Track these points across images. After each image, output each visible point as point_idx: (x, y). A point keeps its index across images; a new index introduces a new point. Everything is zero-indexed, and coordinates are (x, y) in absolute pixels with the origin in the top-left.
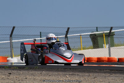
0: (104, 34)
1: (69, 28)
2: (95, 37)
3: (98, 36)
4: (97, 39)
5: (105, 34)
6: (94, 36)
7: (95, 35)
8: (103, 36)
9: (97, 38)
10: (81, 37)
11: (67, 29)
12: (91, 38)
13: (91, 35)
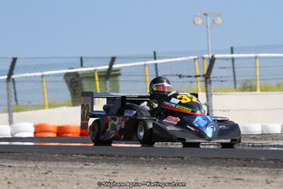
0: (96, 74)
1: (15, 60)
2: (76, 80)
3: (82, 78)
4: (81, 85)
5: (98, 73)
6: (75, 77)
7: (76, 74)
8: (94, 77)
9: (80, 81)
10: (44, 80)
11: (11, 60)
12: (67, 81)
13: (67, 75)
